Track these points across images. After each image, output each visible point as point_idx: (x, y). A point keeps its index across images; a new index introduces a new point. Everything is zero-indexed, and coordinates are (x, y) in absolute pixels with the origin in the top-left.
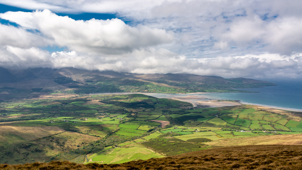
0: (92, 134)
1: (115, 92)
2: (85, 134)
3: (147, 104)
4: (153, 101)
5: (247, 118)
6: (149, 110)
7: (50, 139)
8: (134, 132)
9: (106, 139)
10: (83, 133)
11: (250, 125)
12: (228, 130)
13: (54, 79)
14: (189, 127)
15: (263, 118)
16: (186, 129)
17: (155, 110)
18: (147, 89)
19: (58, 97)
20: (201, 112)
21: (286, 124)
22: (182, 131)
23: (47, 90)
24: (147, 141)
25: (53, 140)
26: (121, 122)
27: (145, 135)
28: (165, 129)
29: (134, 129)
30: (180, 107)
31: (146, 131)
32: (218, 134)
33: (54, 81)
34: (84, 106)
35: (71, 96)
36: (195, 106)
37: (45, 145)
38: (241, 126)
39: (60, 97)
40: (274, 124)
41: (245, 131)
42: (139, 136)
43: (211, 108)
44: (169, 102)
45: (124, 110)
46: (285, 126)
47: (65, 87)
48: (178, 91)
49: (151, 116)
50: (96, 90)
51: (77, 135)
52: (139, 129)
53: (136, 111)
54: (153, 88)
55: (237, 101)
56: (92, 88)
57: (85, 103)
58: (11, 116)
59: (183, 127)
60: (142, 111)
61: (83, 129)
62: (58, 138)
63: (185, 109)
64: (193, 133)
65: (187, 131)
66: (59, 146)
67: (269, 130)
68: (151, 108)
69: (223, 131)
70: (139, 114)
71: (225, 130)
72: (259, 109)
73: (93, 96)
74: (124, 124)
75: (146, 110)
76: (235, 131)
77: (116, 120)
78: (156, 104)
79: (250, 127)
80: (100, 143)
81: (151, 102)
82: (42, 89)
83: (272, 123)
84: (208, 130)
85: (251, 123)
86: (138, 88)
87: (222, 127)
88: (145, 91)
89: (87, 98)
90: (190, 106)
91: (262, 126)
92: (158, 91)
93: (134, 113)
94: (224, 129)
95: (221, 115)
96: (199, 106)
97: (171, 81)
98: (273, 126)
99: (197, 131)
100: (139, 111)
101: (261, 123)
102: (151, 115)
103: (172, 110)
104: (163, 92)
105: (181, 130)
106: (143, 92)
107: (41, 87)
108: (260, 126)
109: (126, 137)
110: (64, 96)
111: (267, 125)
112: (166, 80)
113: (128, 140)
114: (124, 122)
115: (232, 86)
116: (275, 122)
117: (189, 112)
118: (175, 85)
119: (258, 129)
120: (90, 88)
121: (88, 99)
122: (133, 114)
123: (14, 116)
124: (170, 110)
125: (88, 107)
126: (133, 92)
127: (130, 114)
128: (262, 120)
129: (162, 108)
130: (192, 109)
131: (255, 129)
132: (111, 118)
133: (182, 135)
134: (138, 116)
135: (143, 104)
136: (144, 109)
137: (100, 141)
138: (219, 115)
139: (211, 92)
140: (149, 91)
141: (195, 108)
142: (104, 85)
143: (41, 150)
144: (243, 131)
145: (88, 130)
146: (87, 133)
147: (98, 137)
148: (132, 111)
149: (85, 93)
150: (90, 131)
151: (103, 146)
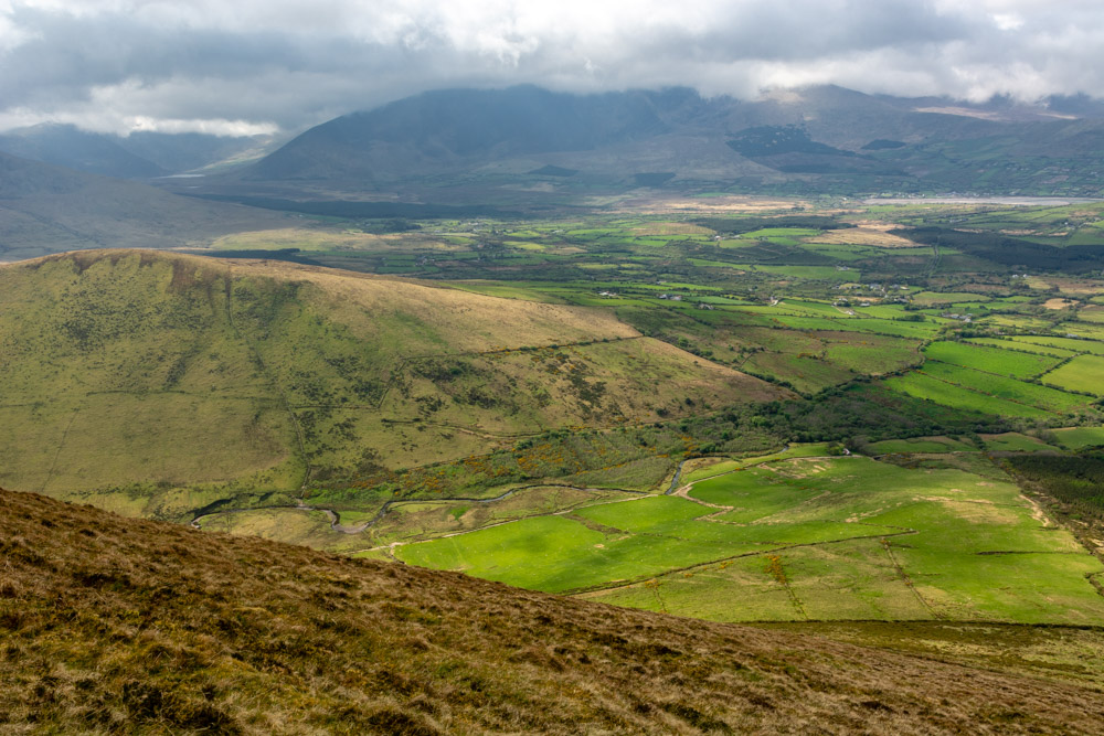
0: (757, 366)
2: (724, 364)
7: (549, 361)
9: (818, 405)
10: (717, 355)
23: (692, 180)
24: (1066, 454)
25: (562, 368)
26: (950, 333)
29: (1014, 377)
34: (808, 247)
35: (773, 208)
37: (518, 382)
45: (1009, 279)
47: (768, 169)
50: (907, 184)
51: (681, 362)
52: (1045, 380)
61: (723, 339)
62: (586, 363)
66: (575, 393)
73: (875, 208)
74: (963, 346)
77: (929, 318)
80: (778, 417)
82: (673, 175)
89: (843, 214)
93: (1067, 299)
107: (670, 170)
109: (940, 411)
110: (742, 207)
113: (949, 428)
114: (970, 336)
121: (845, 219)
122: (1053, 305)
125: (822, 253)
127: (1032, 304)
132: (907, 309)
134: (1082, 315)
137: (783, 405)
143: (493, 401)
145: (748, 348)
146: (735, 361)
147: (784, 389)
148: (1057, 289)
149: (850, 195)
150: (754, 351)
151: (785, 437)
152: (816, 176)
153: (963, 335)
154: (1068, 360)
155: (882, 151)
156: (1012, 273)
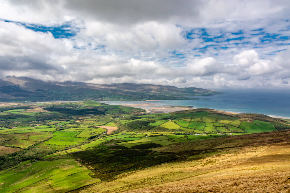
3: (98, 111)
4: (105, 107)
5: (201, 121)
6: (98, 116)
8: (70, 141)
9: (27, 151)
11: (204, 128)
12: (181, 134)
14: (139, 132)
15: (216, 120)
16: (134, 135)
17: (105, 117)
20: (153, 117)
21: (240, 126)
24: (83, 150)
26: (58, 129)
27: (84, 143)
28: (110, 136)
29: (71, 137)
30: (133, 113)
31: (86, 139)
32: (170, 138)
34: (22, 114)
35: (12, 105)
38: (195, 129)
40: (228, 126)
41: (199, 134)
42: (76, 145)
44: (121, 109)
46: (238, 127)
47: (10, 96)
48: (132, 99)
52: (78, 136)
53: (83, 118)
54: (108, 96)
55: (190, 107)
56: (41, 97)
57: (26, 111)
59: (131, 133)
60: (90, 118)
63: (138, 115)
64: (143, 138)
65: (136, 137)
67: (224, 132)
68: (101, 114)
69: (176, 135)
70: (86, 120)
71: (179, 134)
72: (212, 112)
73: (38, 104)
74: (61, 132)
75: (94, 116)
76: (190, 135)
77: (53, 127)
78: (107, 110)
79: (205, 130)
80: (16, 156)
81: (102, 109)
83: (226, 125)
84: (159, 135)
85: (205, 126)
87: (175, 131)
88: (99, 99)
89: (31, 105)
90: (143, 112)
91: (216, 128)
92: (113, 98)
93: (80, 120)
94: (177, 133)
95: (174, 119)
96: (153, 112)
98: (227, 128)
99: (147, 136)
100: (87, 118)
101: (215, 126)
102: (99, 121)
103: (123, 116)
104: (118, 100)
105: (129, 136)
108: (215, 128)
109: (57, 146)
110: (3, 105)
111: (221, 127)
113: (59, 150)
114: (62, 129)
116: (229, 124)
117: (142, 117)
118: (131, 94)
119: (213, 132)
121: (31, 107)
122: (78, 121)
124: (121, 116)
125: (26, 115)
127: (74, 122)
128: (215, 123)
129: (113, 114)
130: (145, 114)
131: (209, 132)
132: (48, 125)
134: (83, 123)
135: (93, 110)
137: (18, 152)
138: (172, 119)
141: (148, 113)
142: (55, 94)
144: (197, 134)
145: (6, 140)
146: (3, 144)
147: (18, 148)
148: (78, 118)
149: (32, 101)
150: (8, 140)
151: (19, 161)
152: (23, 97)
153: (61, 129)
154: (81, 132)
155: (39, 92)
156: (69, 116)
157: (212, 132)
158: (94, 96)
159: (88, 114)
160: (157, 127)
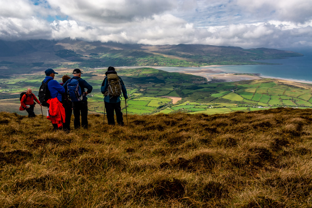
0: (99, 111)
1: (122, 66)
2: (92, 111)
3: (157, 79)
4: (163, 75)
5: (266, 93)
6: (159, 85)
8: (143, 109)
10: (90, 109)
11: (269, 101)
12: (244, 106)
13: (55, 52)
14: (202, 103)
15: (284, 93)
16: (198, 105)
17: (166, 86)
18: (156, 62)
19: (61, 72)
20: (215, 87)
21: (309, 99)
22: (194, 108)
23: (49, 64)
26: (130, 98)
27: (155, 112)
28: (176, 106)
29: (143, 106)
30: (193, 82)
31: (156, 108)
32: (233, 110)
33: (56, 54)
34: (90, 81)
36: (209, 81)
38: (258, 102)
39: (63, 72)
40: (296, 99)
41: (263, 107)
42: (149, 113)
43: (227, 83)
44: (181, 77)
45: (132, 85)
46: (308, 101)
48: (190, 64)
49: (161, 92)
50: (101, 64)
52: (148, 105)
53: (145, 87)
54: (163, 61)
55: (256, 75)
56: (97, 62)
57: (91, 78)
58: (14, 93)
59: (195, 103)
60: (151, 86)
63: (198, 84)
64: (206, 109)
65: (200, 107)
67: (290, 106)
68: (161, 83)
69: (239, 107)
70: (149, 89)
71: (241, 106)
72: (280, 82)
73: (98, 70)
74: (133, 101)
75: (155, 85)
76: (252, 107)
78: (167, 78)
79: (269, 103)
81: (161, 77)
82: (43, 63)
83: (293, 98)
84: (222, 106)
85: (271, 99)
86: (147, 62)
87: (238, 103)
88: (155, 64)
89: (92, 72)
90: (203, 80)
91: (282, 101)
92: (169, 64)
93: (144, 89)
95: (238, 90)
96: (214, 80)
97: (183, 53)
98: (295, 102)
99: (210, 107)
100: (148, 86)
101: (281, 99)
102: (162, 90)
103: (184, 85)
104: (175, 66)
105: (194, 106)
106: (153, 66)
107: (42, 62)
108: (280, 101)
110: (67, 71)
111: (288, 100)
112: (177, 52)
114: (133, 99)
115: (251, 58)
116: (297, 97)
117: (203, 87)
118: (188, 58)
119: (278, 105)
120: (95, 62)
121: (93, 74)
122: (142, 90)
123: (16, 93)
124: (182, 85)
125: (94, 82)
126: (142, 66)
127: (138, 90)
128: (282, 95)
129: (173, 83)
130: (205, 84)
131: (274, 105)
133: (194, 111)
134: (148, 92)
135: (153, 78)
136: (154, 84)
138: (235, 91)
139: (228, 64)
140: (159, 65)
141: (209, 82)
142: (110, 58)
144: (260, 107)
148: (141, 87)
149: (90, 67)
152: (81, 63)
154: (150, 101)
157: (276, 105)
158: (149, 61)
159: (148, 82)
160: (220, 98)
